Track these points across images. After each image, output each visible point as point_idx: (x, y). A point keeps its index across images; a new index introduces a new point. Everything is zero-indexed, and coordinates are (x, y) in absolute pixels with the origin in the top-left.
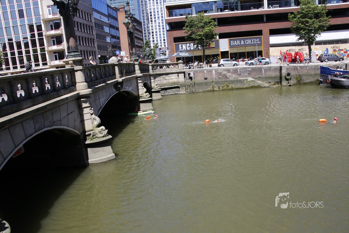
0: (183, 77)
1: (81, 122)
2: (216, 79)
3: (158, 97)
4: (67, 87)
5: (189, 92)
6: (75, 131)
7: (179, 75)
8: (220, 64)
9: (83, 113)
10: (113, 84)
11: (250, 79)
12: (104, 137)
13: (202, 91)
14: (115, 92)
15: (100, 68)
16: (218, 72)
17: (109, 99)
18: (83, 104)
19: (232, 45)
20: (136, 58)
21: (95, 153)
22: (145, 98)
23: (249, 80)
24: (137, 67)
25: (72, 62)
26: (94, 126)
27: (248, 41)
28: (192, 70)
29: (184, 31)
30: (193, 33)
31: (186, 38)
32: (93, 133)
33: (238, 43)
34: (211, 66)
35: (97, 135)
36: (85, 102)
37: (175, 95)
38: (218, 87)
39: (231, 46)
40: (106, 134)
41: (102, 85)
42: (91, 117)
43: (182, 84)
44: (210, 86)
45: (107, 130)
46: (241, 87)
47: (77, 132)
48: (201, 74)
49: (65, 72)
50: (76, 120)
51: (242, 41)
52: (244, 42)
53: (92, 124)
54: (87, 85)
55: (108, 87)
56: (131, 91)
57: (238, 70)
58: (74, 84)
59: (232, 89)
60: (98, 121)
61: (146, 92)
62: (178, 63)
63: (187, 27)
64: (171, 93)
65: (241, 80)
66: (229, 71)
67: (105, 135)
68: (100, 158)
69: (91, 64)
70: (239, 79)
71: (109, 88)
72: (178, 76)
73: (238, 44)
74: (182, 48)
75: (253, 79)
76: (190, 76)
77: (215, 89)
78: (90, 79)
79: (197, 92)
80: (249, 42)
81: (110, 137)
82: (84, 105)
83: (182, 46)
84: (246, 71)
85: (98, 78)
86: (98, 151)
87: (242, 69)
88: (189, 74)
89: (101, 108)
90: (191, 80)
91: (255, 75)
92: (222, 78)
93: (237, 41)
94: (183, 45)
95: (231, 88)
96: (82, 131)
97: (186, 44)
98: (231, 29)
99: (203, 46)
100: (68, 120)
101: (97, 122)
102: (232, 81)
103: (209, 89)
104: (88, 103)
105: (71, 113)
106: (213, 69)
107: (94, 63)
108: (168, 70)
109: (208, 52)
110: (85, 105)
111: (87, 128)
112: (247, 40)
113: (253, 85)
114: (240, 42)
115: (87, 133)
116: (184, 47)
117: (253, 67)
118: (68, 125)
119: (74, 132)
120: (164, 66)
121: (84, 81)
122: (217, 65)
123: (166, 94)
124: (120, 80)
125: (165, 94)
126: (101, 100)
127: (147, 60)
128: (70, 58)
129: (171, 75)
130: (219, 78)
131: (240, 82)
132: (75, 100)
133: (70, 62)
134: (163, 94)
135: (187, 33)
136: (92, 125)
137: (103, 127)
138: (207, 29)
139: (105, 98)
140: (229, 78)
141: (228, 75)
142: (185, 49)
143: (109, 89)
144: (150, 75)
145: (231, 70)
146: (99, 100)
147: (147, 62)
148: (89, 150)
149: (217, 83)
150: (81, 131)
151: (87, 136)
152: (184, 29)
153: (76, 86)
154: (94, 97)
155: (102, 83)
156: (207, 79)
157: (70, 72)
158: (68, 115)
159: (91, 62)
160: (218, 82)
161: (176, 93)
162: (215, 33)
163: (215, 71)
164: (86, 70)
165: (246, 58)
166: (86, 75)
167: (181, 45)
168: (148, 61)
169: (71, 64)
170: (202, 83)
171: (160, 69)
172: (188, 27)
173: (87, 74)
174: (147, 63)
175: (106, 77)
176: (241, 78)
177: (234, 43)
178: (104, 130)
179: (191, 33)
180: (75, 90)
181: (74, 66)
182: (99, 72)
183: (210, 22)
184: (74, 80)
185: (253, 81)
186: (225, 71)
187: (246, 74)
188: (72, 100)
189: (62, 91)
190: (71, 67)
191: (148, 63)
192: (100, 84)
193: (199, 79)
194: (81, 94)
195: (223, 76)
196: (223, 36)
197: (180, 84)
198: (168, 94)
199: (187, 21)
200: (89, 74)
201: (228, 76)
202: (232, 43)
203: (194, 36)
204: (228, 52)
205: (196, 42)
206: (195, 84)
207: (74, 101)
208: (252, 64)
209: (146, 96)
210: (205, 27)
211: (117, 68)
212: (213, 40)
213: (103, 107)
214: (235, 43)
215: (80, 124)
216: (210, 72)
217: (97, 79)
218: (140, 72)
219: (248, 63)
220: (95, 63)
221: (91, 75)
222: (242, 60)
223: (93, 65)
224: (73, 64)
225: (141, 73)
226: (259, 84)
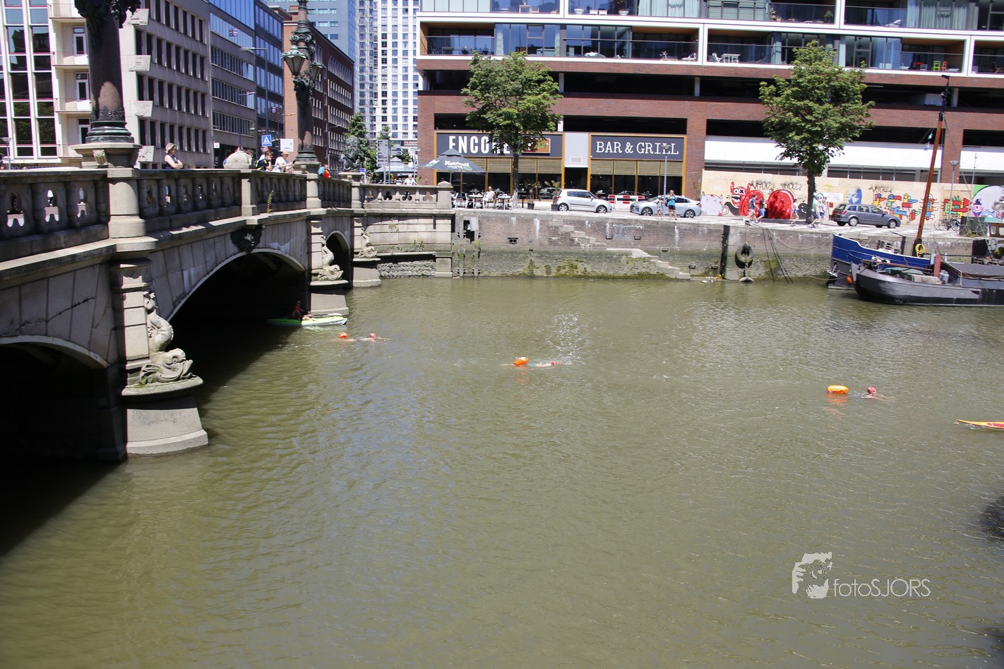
0: (449, 229)
1: (113, 332)
2: (541, 244)
3: (370, 281)
4: (78, 224)
5: (461, 274)
6: (93, 355)
7: (438, 221)
8: (559, 202)
9: (122, 304)
10: (231, 231)
11: (638, 253)
12: (178, 379)
13: (499, 273)
14: (235, 254)
15: (193, 179)
16: (550, 224)
17: (211, 273)
18: (125, 278)
19: (598, 151)
20: (311, 160)
21: (149, 424)
22: (327, 279)
23: (634, 256)
24: (312, 189)
25: (104, 155)
26: (153, 347)
27: (645, 147)
28: (474, 212)
29: (466, 99)
30: (489, 107)
31: (467, 119)
32: (148, 366)
33: (615, 147)
34: (531, 206)
35: (158, 374)
36: (132, 274)
37: (420, 279)
38: (544, 268)
39: (595, 156)
40: (185, 372)
41: (193, 228)
42: (146, 319)
43: (442, 249)
44: (522, 264)
45: (191, 361)
46: (611, 273)
47: (99, 359)
48: (499, 227)
49: (76, 181)
50: (98, 324)
51: (629, 146)
52: (634, 149)
53: (148, 341)
54: (142, 225)
55: (214, 237)
56: (287, 256)
57: (608, 224)
58: (103, 219)
59: (585, 277)
60: (166, 333)
61: (331, 264)
62: (437, 187)
63: (473, 88)
64: (409, 273)
65: (612, 254)
66: (579, 224)
67: (182, 376)
68: (162, 442)
69: (167, 165)
70: (608, 249)
71: (217, 239)
72: (435, 224)
73: (615, 152)
74: (456, 147)
75: (646, 255)
76: (469, 229)
77: (537, 272)
78: (157, 209)
79: (484, 277)
80: (647, 148)
81: (198, 381)
82: (128, 282)
83: (456, 141)
84: (629, 229)
85: (184, 208)
86: (157, 421)
87: (619, 224)
88: (467, 223)
89: (184, 295)
90: (469, 240)
91: (654, 245)
92: (560, 243)
93: (615, 143)
94: (460, 138)
95: (583, 273)
96: (115, 358)
97: (469, 135)
98: (600, 107)
99: (514, 147)
100: (71, 321)
101: (162, 334)
102: (585, 254)
103: (519, 270)
104: (140, 277)
105: (84, 301)
106: (536, 215)
107: (176, 163)
108: (407, 207)
109: (526, 166)
110: (130, 283)
111: (130, 351)
112: (643, 144)
113: (644, 270)
114: (623, 148)
115: (129, 366)
116: (463, 144)
117: (649, 221)
118: (70, 336)
119: (89, 357)
120: (398, 194)
121: (135, 211)
122: (548, 204)
123: (395, 274)
124: (253, 220)
125: (391, 272)
126: (186, 273)
127: (348, 171)
128: (97, 140)
129: (415, 221)
130: (551, 242)
131: (608, 258)
132: (100, 264)
133: (97, 153)
134: (387, 274)
135: (474, 106)
136: (146, 342)
137: (179, 352)
138: (529, 101)
139: (201, 268)
140: (578, 245)
141: (578, 235)
142: (465, 152)
143: (214, 244)
144: (353, 215)
145: (587, 222)
146: (180, 273)
147: (348, 176)
148: (131, 413)
149: (541, 255)
150: (113, 357)
151: (129, 374)
152: (466, 94)
153: (107, 225)
154: (165, 263)
155: (195, 225)
156: (515, 241)
157: (95, 183)
158: (72, 307)
159: (168, 159)
160: (547, 252)
161: (424, 272)
162: (552, 113)
163: (542, 222)
164: (145, 181)
165: (636, 192)
166: (146, 195)
167: (454, 137)
168: (349, 174)
169: (100, 159)
170: (501, 253)
171: (385, 199)
172: (475, 89)
173: (150, 193)
174: (347, 180)
175: (210, 206)
176: (613, 247)
177: (605, 147)
178: (180, 359)
179: (484, 107)
180: (105, 235)
181: (107, 167)
182: (189, 192)
183: (540, 82)
184: (103, 207)
185: (644, 258)
186: (571, 224)
187: (629, 238)
188: (92, 266)
189: (62, 236)
190: (99, 167)
191: (350, 179)
192: (187, 226)
193: (494, 238)
194: (122, 248)
195: (562, 238)
196: (575, 124)
197: (439, 249)
198: (399, 273)
199: (476, 73)
200: (155, 195)
201: (576, 239)
202: (598, 147)
203: (492, 115)
204: (585, 170)
205: (497, 134)
206: (479, 252)
207: (97, 268)
208: (649, 211)
209: (332, 273)
210: (524, 94)
211: (246, 186)
212: (544, 133)
213: (190, 294)
214: (607, 149)
215: (110, 336)
216: (527, 221)
217: (179, 211)
218: (320, 205)
219: (638, 209)
220: (180, 163)
221: (161, 198)
222: (622, 197)
223: (173, 168)
224: (106, 160)
225: (323, 207)
226: (660, 269)
